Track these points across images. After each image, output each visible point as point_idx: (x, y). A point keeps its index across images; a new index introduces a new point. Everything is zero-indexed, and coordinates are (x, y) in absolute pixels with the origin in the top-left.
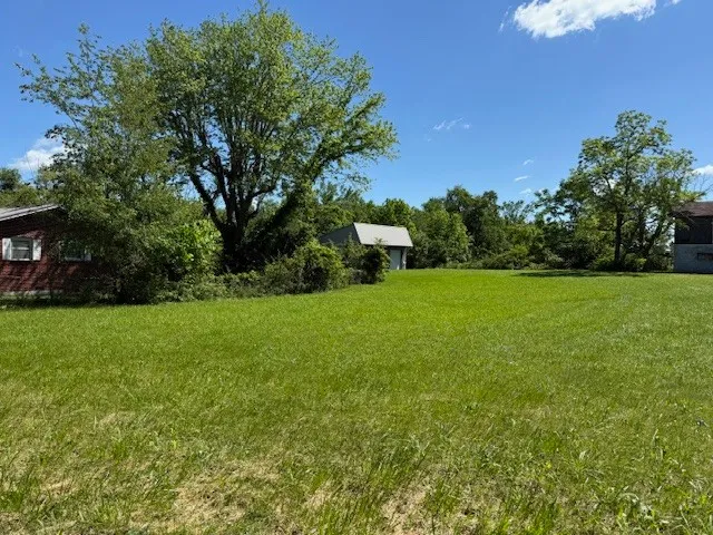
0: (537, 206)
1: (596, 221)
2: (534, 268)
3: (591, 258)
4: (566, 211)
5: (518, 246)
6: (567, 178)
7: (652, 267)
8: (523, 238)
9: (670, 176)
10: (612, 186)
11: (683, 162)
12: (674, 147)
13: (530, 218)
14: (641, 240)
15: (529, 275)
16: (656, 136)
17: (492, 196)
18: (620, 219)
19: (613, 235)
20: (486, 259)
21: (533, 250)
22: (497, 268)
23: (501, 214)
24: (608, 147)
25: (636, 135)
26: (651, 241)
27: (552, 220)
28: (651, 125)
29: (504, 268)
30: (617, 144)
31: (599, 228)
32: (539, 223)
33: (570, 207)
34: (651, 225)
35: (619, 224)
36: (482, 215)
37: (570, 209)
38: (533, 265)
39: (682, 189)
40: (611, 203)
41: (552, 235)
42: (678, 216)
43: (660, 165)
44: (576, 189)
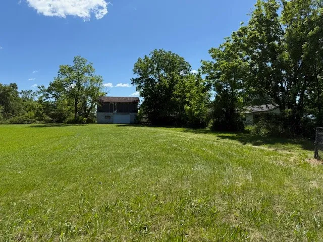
0: (39, 93)
1: (66, 102)
2: (38, 123)
3: (65, 118)
4: (53, 96)
5: (30, 112)
6: (53, 81)
7: (90, 121)
8: (32, 108)
9: (95, 86)
10: (73, 87)
11: (99, 80)
12: (96, 74)
13: (36, 99)
14: (85, 111)
15: (35, 126)
16: (89, 68)
17: (14, 86)
18: (76, 101)
19: (73, 109)
20: (12, 119)
21: (37, 114)
22: (18, 124)
23: (20, 96)
24: (70, 70)
25: (82, 66)
26: (89, 111)
27: (47, 100)
28: (87, 64)
29: (22, 123)
30: (74, 69)
31: (68, 105)
32: (40, 101)
33: (55, 95)
34: (89, 104)
35: (76, 104)
36: (9, 95)
37: (54, 96)
38: (37, 122)
39: (100, 91)
40: (73, 94)
41: (47, 107)
42: (99, 102)
43: (91, 80)
44: (57, 87)
